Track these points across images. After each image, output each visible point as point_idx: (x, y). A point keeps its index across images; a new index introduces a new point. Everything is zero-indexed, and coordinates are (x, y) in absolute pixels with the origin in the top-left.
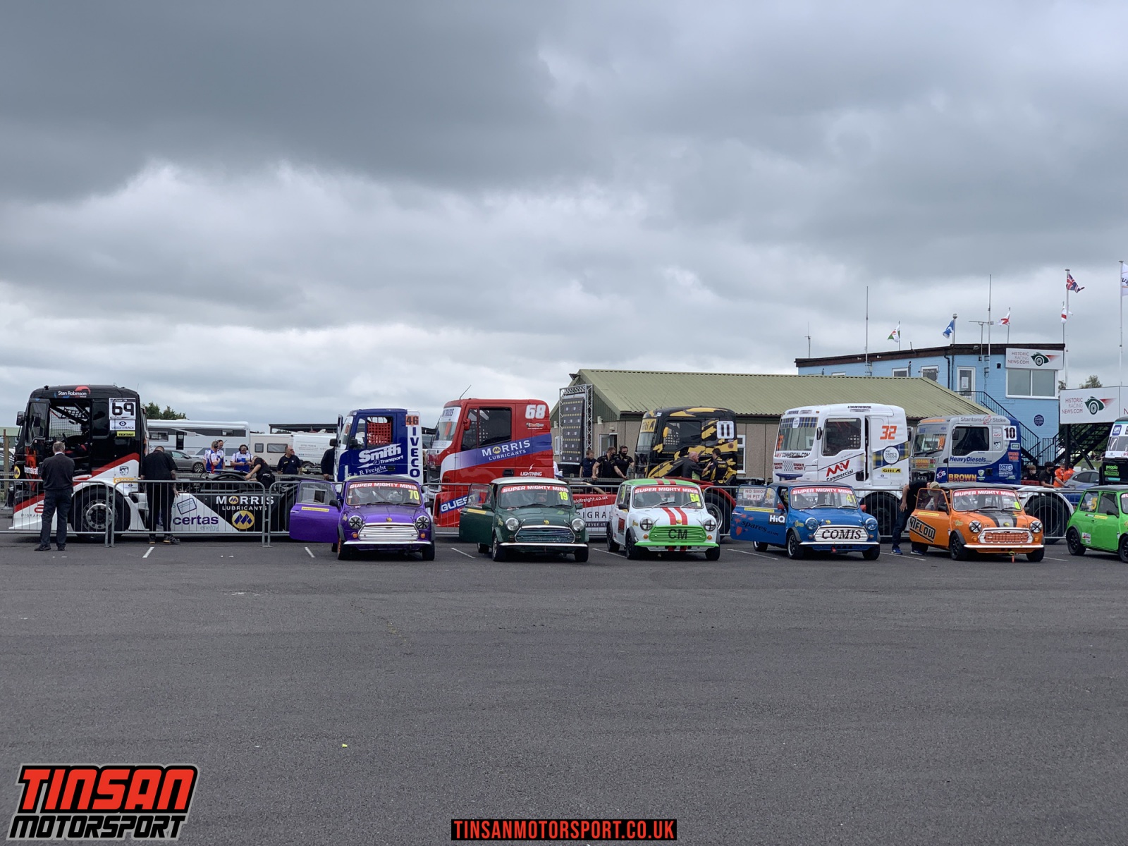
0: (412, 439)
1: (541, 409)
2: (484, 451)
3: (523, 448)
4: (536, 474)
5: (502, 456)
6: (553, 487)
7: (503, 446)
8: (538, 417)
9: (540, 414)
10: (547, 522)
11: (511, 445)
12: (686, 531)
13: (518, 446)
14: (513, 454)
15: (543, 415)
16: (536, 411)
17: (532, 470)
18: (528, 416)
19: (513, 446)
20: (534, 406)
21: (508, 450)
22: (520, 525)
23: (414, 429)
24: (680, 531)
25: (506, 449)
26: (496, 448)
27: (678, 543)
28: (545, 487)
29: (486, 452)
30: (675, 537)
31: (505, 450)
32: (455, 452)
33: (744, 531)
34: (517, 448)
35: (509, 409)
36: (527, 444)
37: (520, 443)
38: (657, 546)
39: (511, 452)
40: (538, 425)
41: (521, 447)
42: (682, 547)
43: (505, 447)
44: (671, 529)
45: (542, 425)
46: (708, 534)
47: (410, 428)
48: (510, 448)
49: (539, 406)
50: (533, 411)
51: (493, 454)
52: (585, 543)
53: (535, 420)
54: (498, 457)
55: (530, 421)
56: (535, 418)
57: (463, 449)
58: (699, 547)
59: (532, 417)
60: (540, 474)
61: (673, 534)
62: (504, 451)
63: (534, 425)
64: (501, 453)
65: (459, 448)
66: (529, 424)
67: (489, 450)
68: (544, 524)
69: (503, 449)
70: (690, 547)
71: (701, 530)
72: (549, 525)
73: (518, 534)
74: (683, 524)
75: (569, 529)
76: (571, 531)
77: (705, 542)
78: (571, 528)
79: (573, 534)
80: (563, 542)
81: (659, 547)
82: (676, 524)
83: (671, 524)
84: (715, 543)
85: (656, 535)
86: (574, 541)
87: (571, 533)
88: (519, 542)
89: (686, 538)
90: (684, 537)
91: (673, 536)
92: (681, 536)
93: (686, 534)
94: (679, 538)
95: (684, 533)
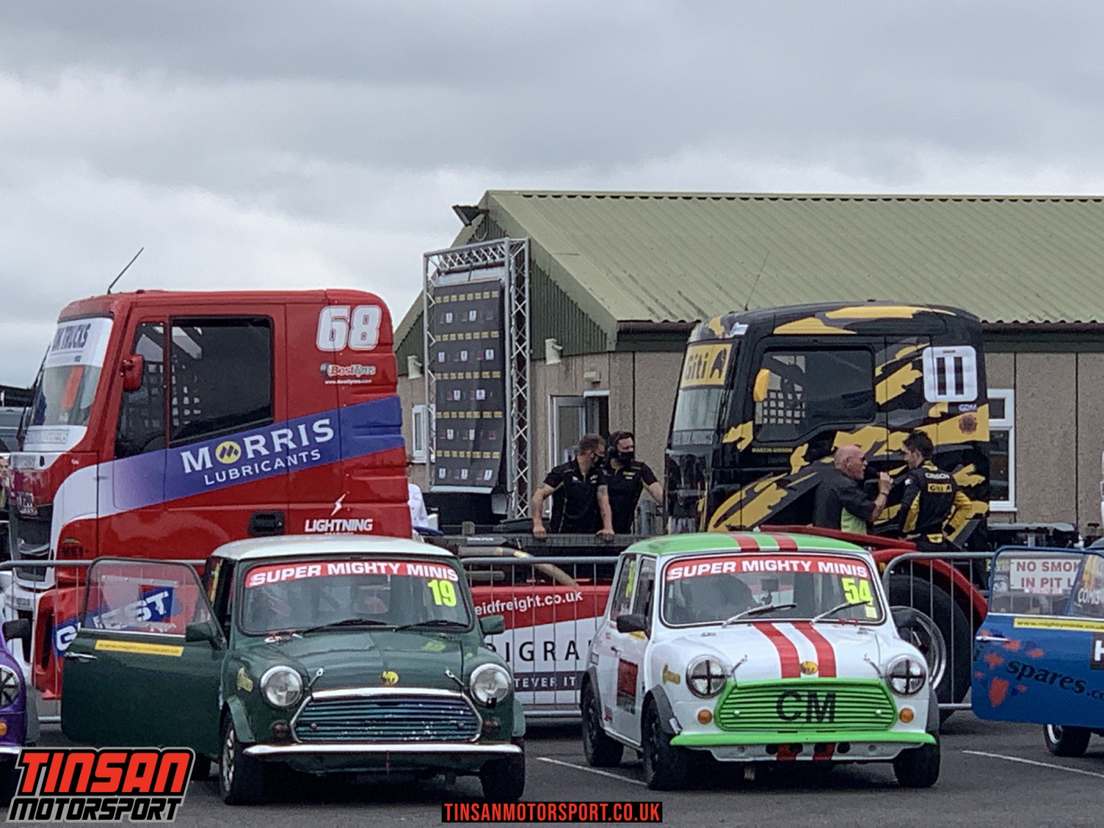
1: (366, 320)
2: (186, 456)
3: (313, 445)
4: (353, 524)
5: (248, 470)
6: (410, 566)
7: (247, 440)
8: (356, 344)
9: (364, 336)
10: (393, 676)
11: (275, 434)
12: (831, 697)
13: (297, 438)
14: (279, 463)
15: (372, 339)
16: (350, 327)
17: (340, 515)
18: (324, 343)
19: (281, 437)
20: (343, 311)
21: (264, 452)
22: (306, 690)
24: (812, 696)
25: (259, 447)
26: (227, 444)
27: (809, 736)
28: (383, 565)
29: (195, 459)
30: (797, 715)
31: (256, 452)
32: (98, 461)
33: (1014, 692)
34: (292, 446)
35: (265, 322)
36: (324, 430)
37: (302, 428)
38: (742, 747)
39: (273, 456)
40: (358, 370)
41: (305, 442)
42: (821, 748)
43: (255, 443)
44: (785, 692)
45: (371, 370)
46: (901, 704)
48: (269, 445)
49: (361, 311)
50: (341, 327)
51: (218, 467)
52: (514, 741)
53: (347, 356)
54: (234, 474)
55: (331, 357)
56: (347, 347)
57: (120, 453)
58: (872, 745)
59: (339, 345)
60: (365, 524)
61: (790, 705)
62: (251, 455)
63: (344, 371)
64: (244, 460)
65: (109, 447)
66: (331, 369)
67: (204, 452)
68: (383, 682)
69: (250, 449)
70: (844, 747)
71: (881, 691)
72: (398, 685)
73: (300, 716)
74: (820, 676)
75: (461, 698)
76: (467, 704)
77: (892, 730)
78: (468, 693)
79: (474, 715)
80: (445, 738)
81: (749, 750)
82: (799, 676)
83: (784, 676)
84: (923, 731)
85: (737, 712)
86: (478, 736)
87: (471, 710)
88: (306, 742)
89: (832, 718)
90: (827, 715)
91: (789, 711)
92: (817, 712)
93: (833, 707)
94: (809, 718)
95: (826, 702)
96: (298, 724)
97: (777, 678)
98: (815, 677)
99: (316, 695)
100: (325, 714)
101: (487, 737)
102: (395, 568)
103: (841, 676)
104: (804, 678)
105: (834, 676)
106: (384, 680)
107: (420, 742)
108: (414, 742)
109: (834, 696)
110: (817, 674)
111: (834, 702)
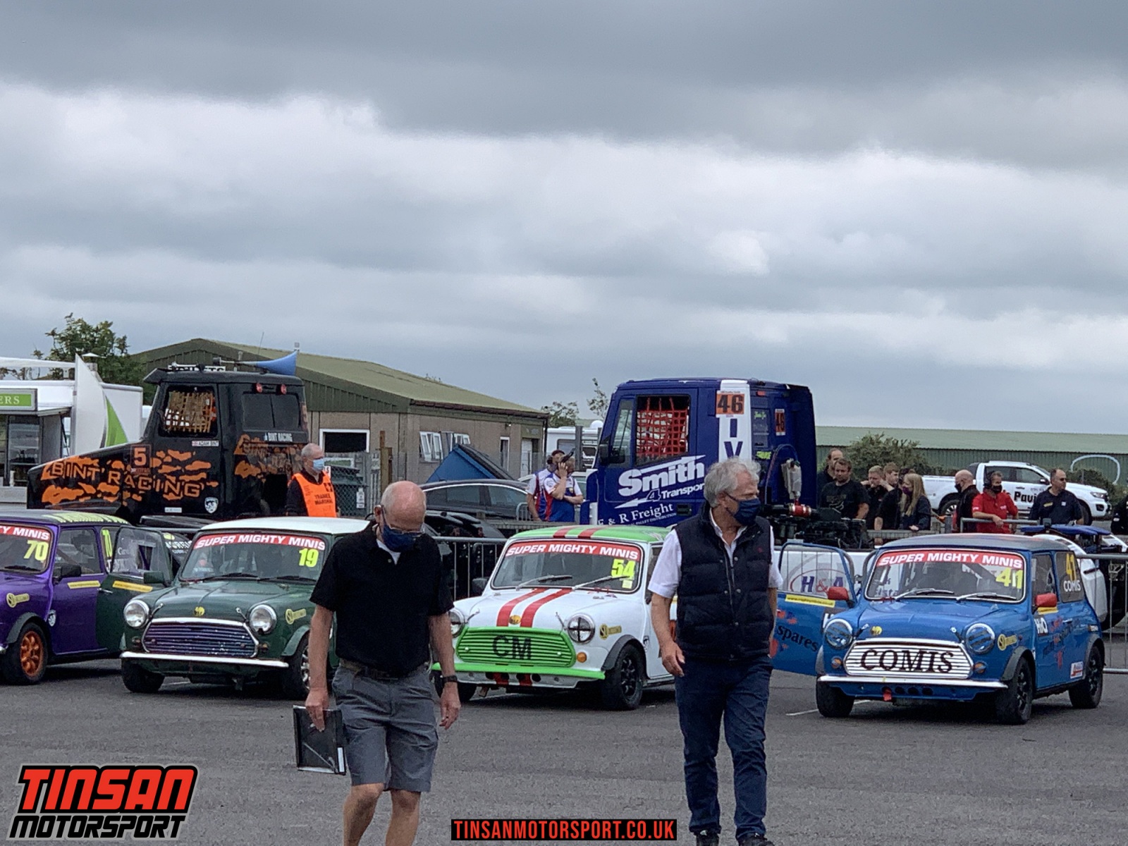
0: (728, 445)
6: (292, 539)
10: (201, 610)
12: (528, 641)
22: (150, 616)
23: (734, 424)
24: (516, 640)
27: (514, 668)
30: (507, 653)
33: (782, 649)
38: (471, 673)
42: (521, 676)
44: (498, 636)
46: (579, 649)
47: (724, 420)
52: (285, 659)
58: (556, 677)
61: (501, 646)
68: (194, 614)
70: (537, 677)
71: (561, 639)
72: (204, 616)
73: (146, 634)
74: (521, 626)
75: (242, 627)
76: (246, 632)
77: (574, 667)
78: (248, 624)
79: (251, 639)
80: (233, 654)
81: (475, 675)
82: (507, 625)
83: (498, 625)
84: (599, 670)
85: (467, 648)
86: (255, 654)
87: (249, 636)
88: (151, 652)
89: (529, 656)
90: (526, 654)
91: (501, 651)
92: (519, 651)
93: (529, 648)
94: (514, 655)
95: (525, 644)
96: (147, 639)
97: (494, 626)
98: (517, 627)
99: (154, 621)
100: (160, 634)
101: (262, 654)
102: (281, 539)
103: (535, 627)
104: (511, 627)
105: (530, 626)
106: (196, 612)
107: (218, 656)
108: (214, 655)
109: (530, 641)
110: (518, 625)
111: (530, 645)
